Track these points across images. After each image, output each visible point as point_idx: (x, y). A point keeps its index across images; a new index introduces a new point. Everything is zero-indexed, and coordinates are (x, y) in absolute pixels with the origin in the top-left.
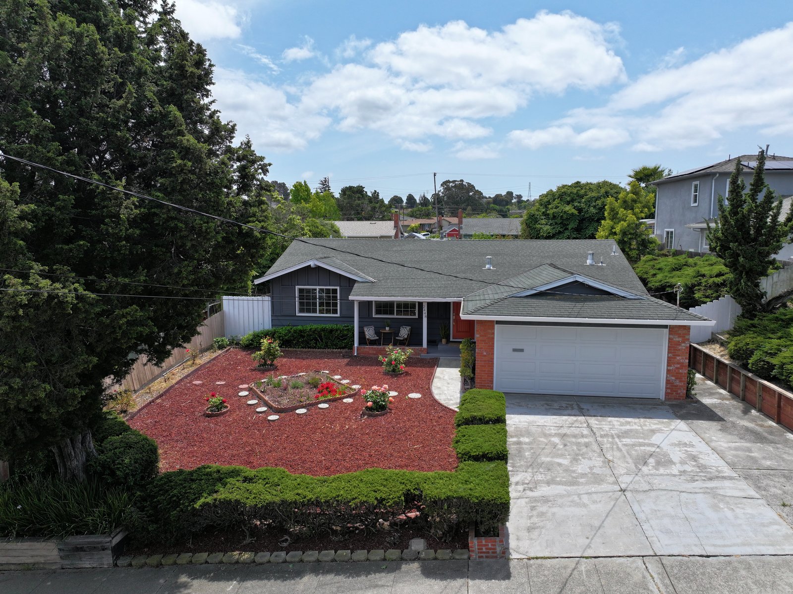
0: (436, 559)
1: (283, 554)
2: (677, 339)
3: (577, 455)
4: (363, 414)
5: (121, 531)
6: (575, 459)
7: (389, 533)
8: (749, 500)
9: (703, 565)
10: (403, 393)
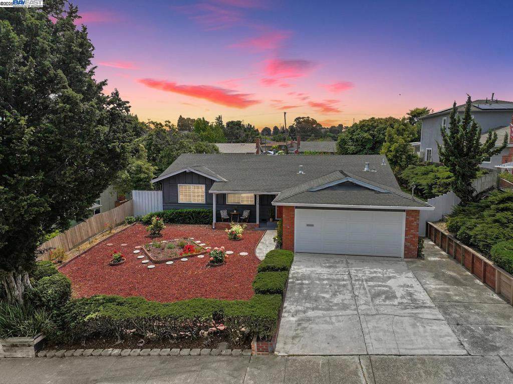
0: (231, 355)
1: (138, 350)
2: (411, 219)
3: (336, 292)
4: (208, 265)
5: (41, 335)
6: (334, 295)
7: (207, 339)
8: (437, 321)
9: (395, 361)
10: (236, 252)
